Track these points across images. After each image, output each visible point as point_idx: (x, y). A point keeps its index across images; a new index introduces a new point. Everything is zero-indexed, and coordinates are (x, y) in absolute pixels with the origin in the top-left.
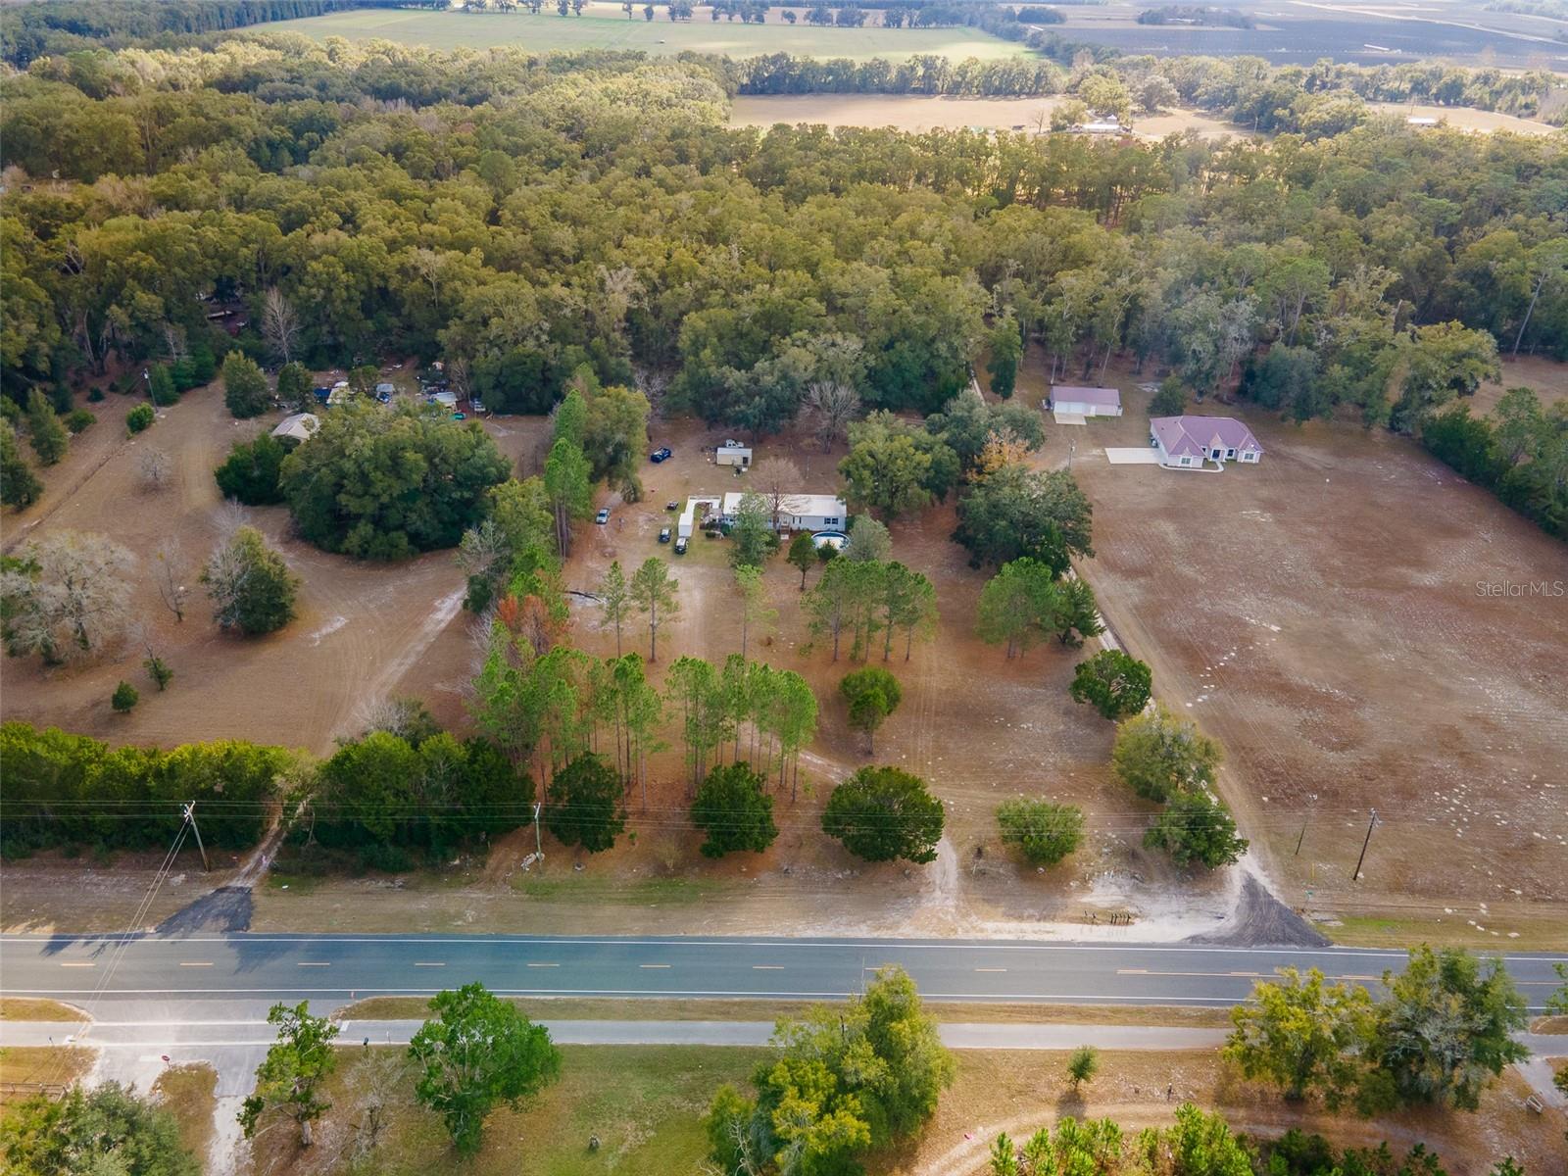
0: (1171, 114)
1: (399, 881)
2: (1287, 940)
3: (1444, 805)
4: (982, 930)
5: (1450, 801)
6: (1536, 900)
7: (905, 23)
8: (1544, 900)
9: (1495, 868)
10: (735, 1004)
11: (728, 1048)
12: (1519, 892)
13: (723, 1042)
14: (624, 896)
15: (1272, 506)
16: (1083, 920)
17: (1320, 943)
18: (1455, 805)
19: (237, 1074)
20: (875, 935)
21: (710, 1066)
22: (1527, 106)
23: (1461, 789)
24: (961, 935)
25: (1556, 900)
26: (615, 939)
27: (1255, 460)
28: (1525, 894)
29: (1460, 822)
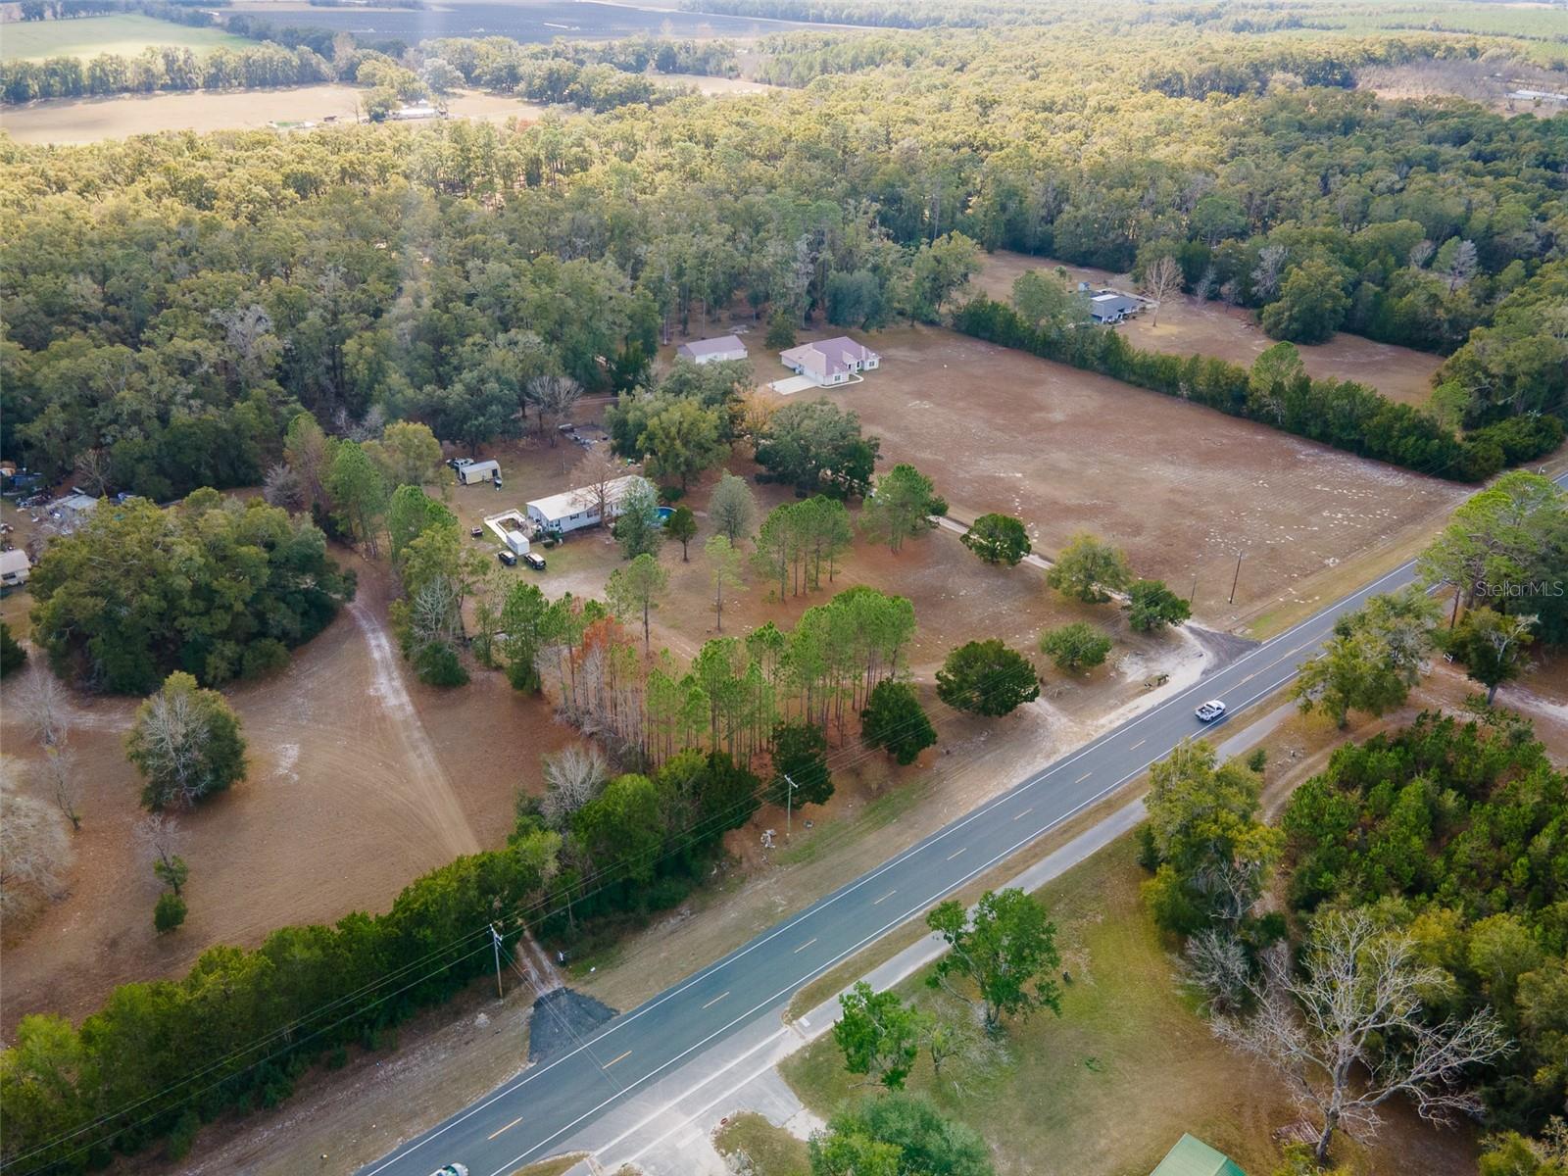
0: (462, 96)
1: (685, 910)
2: (1241, 651)
3: (1217, 544)
4: (1103, 726)
5: (1216, 541)
6: (1306, 576)
7: (48, 14)
9: (1274, 567)
10: (1034, 846)
11: (1064, 874)
12: (1295, 575)
13: (1055, 873)
14: (866, 826)
15: (921, 395)
16: (1143, 693)
17: (1256, 645)
19: (773, 1104)
20: (1052, 762)
21: (1067, 892)
22: (731, 69)
23: (1213, 532)
24: (1096, 736)
26: (905, 855)
27: (876, 366)
28: (1299, 575)
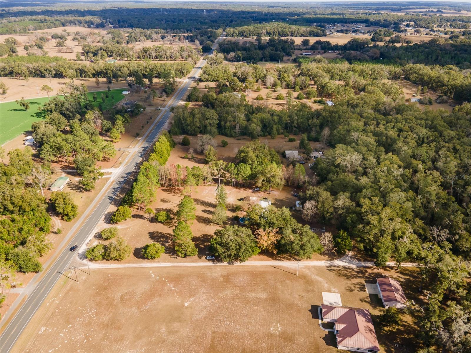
3: (91, 310)
5: (91, 312)
6: (53, 313)
8: (52, 315)
9: (66, 310)
12: (57, 311)
18: (89, 312)
23: (94, 317)
25: (50, 318)
28: (56, 312)
29: (83, 310)
